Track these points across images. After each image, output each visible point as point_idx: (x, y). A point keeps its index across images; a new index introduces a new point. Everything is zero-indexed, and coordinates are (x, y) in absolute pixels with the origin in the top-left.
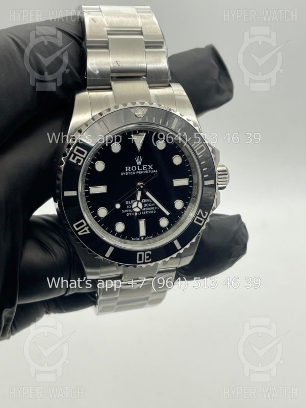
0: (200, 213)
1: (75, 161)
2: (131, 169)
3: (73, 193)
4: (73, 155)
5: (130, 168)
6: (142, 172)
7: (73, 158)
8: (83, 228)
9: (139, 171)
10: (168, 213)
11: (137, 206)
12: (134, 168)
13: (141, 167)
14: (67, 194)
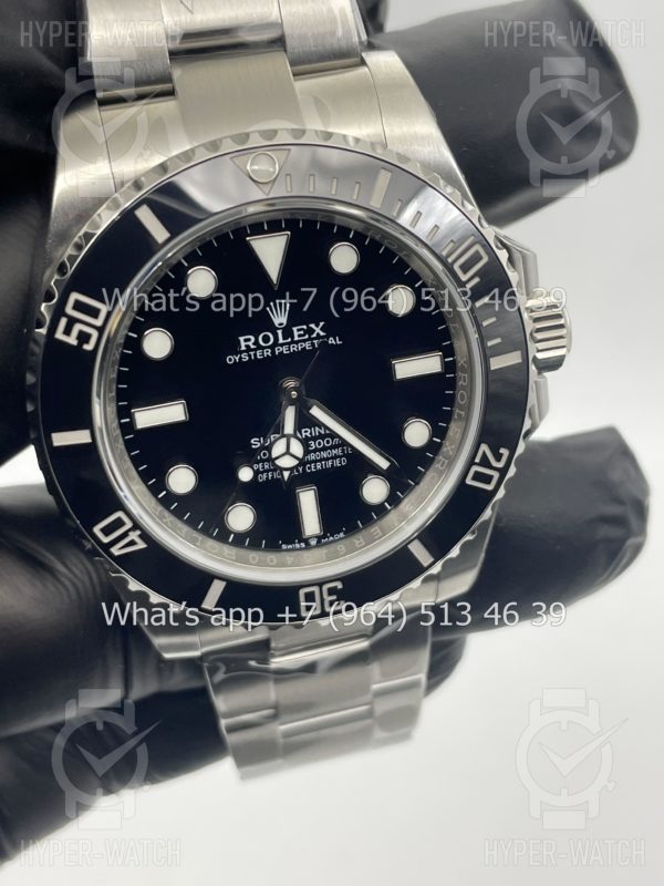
0: (484, 454)
1: (72, 340)
2: (256, 343)
3: (80, 437)
4: (64, 321)
5: (253, 339)
6: (294, 348)
7: (67, 332)
8: (125, 535)
9: (282, 345)
10: (383, 464)
11: (286, 452)
12: (266, 339)
13: (288, 333)
14: (61, 439)
